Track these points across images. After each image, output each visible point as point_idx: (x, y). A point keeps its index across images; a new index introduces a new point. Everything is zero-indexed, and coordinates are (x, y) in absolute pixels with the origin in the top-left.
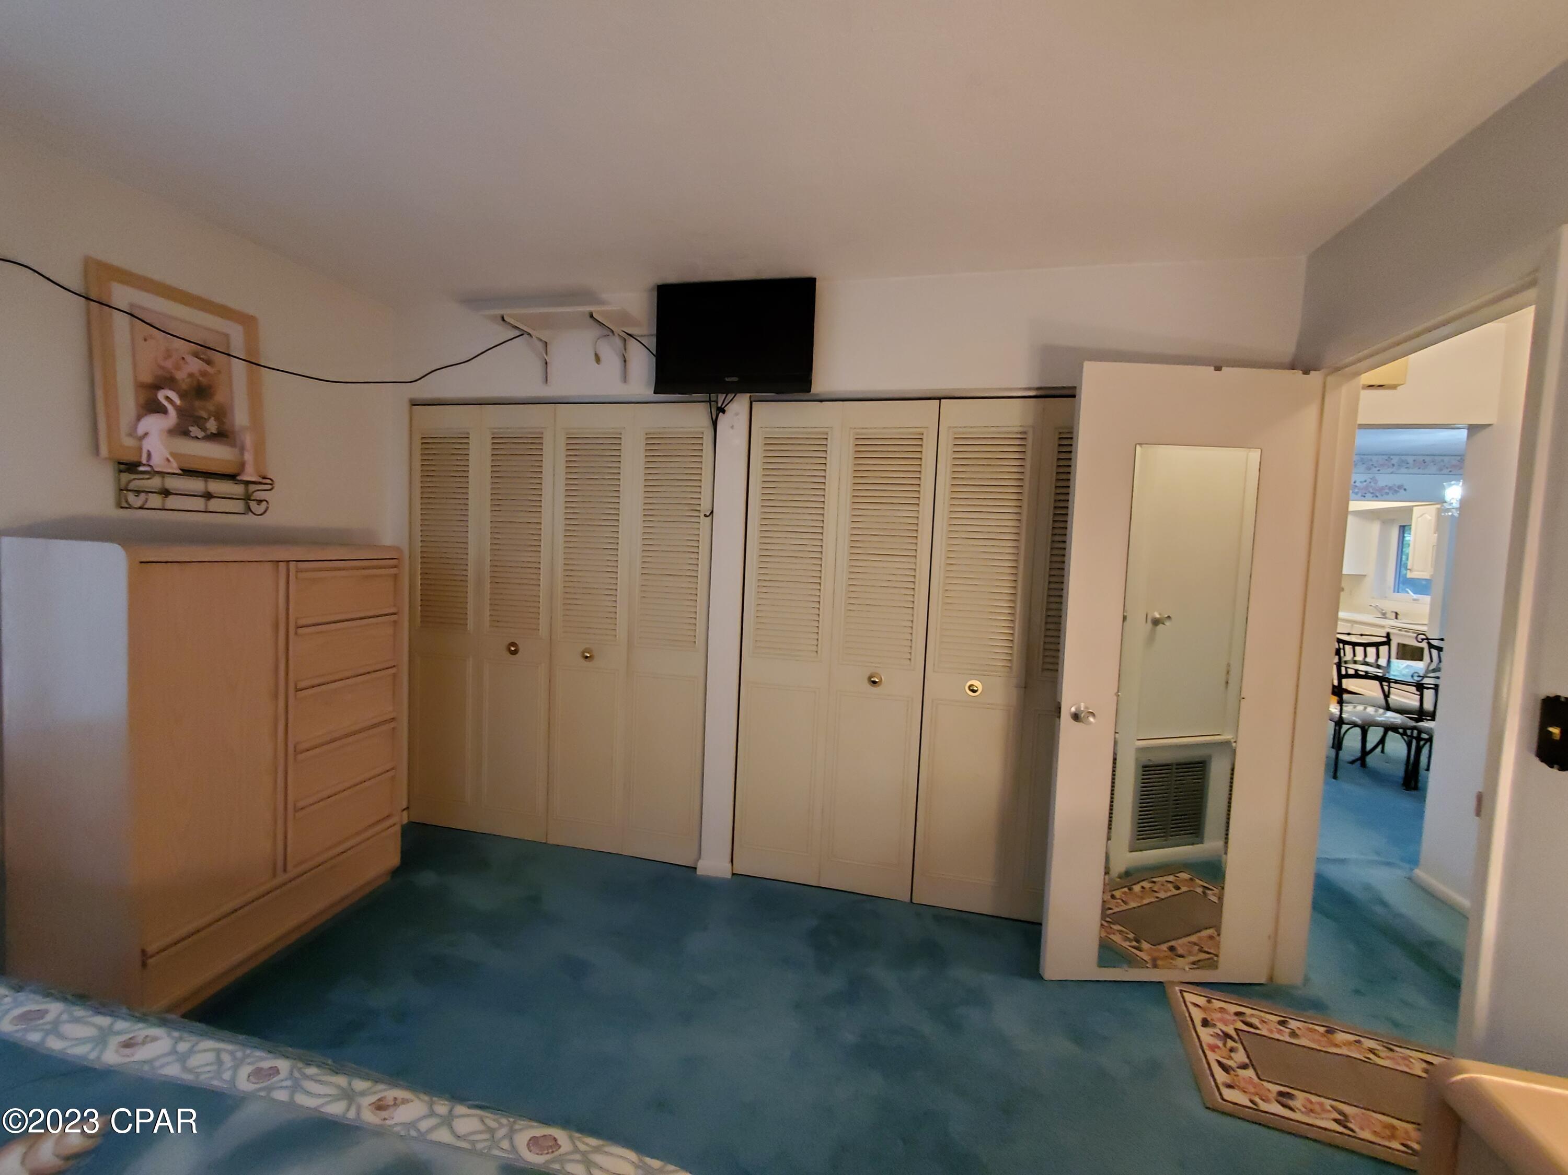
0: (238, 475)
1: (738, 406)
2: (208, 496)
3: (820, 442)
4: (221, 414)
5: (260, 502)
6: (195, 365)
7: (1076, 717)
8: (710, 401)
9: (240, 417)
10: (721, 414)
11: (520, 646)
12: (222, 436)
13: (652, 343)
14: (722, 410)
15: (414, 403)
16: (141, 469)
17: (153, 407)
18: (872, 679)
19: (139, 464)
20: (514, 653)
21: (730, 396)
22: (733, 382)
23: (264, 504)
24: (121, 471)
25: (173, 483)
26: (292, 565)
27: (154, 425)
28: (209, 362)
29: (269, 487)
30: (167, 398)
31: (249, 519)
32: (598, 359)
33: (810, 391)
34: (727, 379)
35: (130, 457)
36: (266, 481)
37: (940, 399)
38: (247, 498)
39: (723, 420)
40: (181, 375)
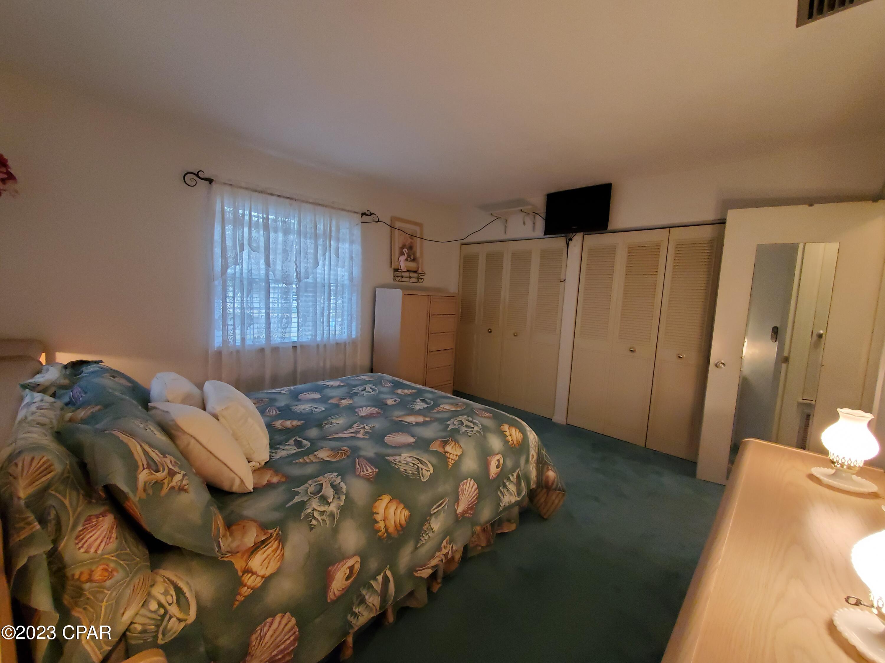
0: (417, 271)
1: (577, 238)
2: (410, 277)
3: (612, 250)
4: (414, 254)
5: (422, 279)
6: (410, 240)
7: (716, 365)
8: (566, 236)
9: (418, 255)
10: (570, 241)
11: (492, 330)
12: (414, 260)
13: (544, 216)
14: (571, 239)
15: (462, 244)
16: (399, 270)
17: (402, 254)
18: (631, 349)
19: (399, 269)
20: (490, 332)
21: (574, 234)
22: (575, 229)
23: (422, 280)
24: (395, 271)
25: (405, 274)
26: (432, 296)
27: (403, 258)
28: (412, 239)
29: (424, 275)
30: (405, 251)
31: (419, 284)
32: (524, 223)
33: (607, 229)
34: (573, 228)
35: (397, 267)
36: (424, 273)
37: (670, 228)
38: (418, 278)
39: (571, 244)
40: (407, 244)
